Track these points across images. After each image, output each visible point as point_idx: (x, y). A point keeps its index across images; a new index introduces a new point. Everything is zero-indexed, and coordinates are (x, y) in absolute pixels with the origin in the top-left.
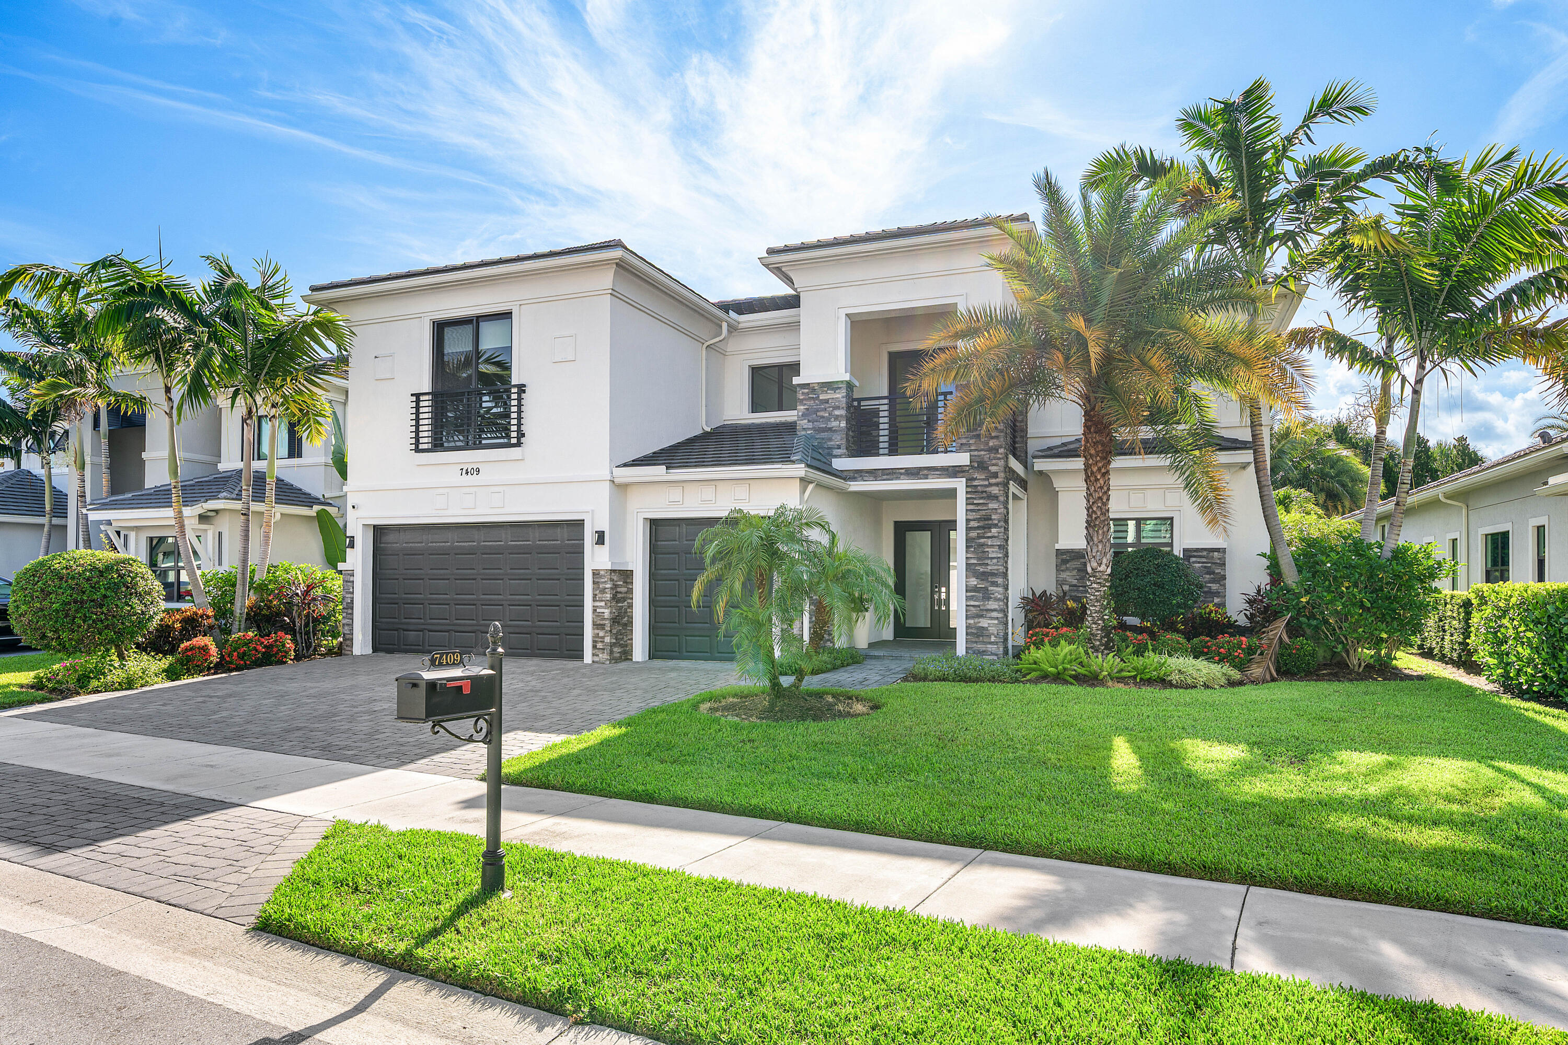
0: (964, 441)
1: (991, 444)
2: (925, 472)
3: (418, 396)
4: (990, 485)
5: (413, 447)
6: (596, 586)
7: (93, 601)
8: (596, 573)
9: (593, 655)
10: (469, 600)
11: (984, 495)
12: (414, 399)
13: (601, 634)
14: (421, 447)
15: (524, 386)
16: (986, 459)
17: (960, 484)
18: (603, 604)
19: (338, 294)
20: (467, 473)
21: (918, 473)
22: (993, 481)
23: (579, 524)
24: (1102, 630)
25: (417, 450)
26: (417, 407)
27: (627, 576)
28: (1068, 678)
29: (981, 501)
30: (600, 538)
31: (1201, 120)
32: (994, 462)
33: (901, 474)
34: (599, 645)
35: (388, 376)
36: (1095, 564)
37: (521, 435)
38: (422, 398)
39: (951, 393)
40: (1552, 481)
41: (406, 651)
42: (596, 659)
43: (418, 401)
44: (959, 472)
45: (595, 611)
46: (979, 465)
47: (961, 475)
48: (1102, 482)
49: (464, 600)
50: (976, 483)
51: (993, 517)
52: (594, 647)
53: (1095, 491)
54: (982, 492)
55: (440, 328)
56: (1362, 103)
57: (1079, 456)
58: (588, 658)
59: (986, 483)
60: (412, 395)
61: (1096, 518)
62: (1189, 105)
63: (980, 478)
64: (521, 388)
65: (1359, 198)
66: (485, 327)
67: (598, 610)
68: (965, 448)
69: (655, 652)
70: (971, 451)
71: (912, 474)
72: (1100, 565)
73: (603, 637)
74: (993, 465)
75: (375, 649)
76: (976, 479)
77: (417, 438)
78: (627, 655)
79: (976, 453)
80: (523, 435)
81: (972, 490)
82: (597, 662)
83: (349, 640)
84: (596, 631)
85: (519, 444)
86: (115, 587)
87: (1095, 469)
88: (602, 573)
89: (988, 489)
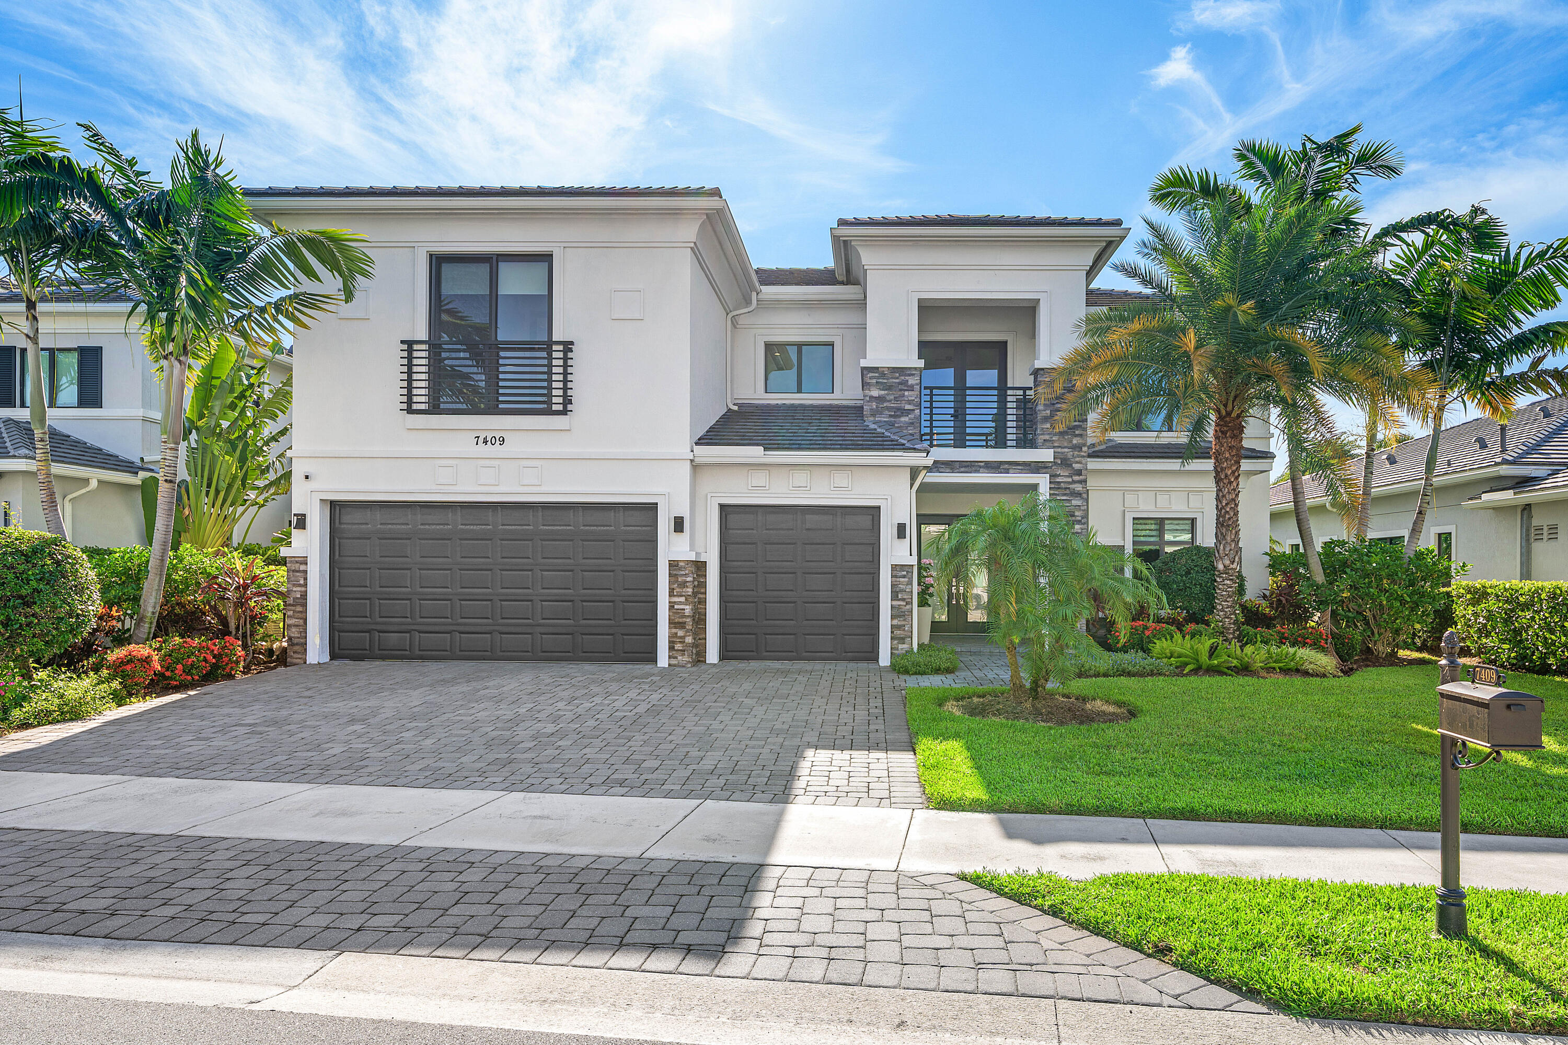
0: (1047, 437)
1: (1075, 442)
2: (1006, 466)
3: (410, 345)
4: (1074, 482)
5: (405, 406)
6: (673, 579)
7: (21, 597)
8: (673, 565)
9: (670, 657)
10: (483, 594)
11: (1068, 492)
12: (405, 347)
13: (680, 633)
14: (415, 407)
15: (572, 343)
16: (1070, 455)
17: (1043, 481)
18: (682, 599)
19: (293, 204)
20: (485, 442)
21: (999, 468)
22: (1076, 478)
23: (652, 508)
24: (1234, 624)
25: (410, 411)
26: (410, 358)
27: (700, 567)
28: (1226, 670)
29: (1064, 498)
30: (679, 525)
31: (1255, 154)
32: (1077, 459)
33: (980, 467)
34: (678, 646)
35: (362, 315)
36: (1227, 562)
37: (567, 401)
38: (415, 347)
39: (1030, 389)
40: (1485, 497)
41: (383, 658)
42: (674, 662)
43: (410, 351)
44: (1042, 468)
45: (671, 607)
46: (1064, 462)
47: (1044, 470)
48: (1235, 484)
49: (473, 594)
50: (1058, 480)
51: (1077, 513)
52: (671, 648)
53: (1229, 493)
54: (1066, 488)
55: (438, 262)
56: (1392, 164)
57: (1210, 458)
58: (663, 660)
59: (1070, 480)
60: (402, 342)
61: (1229, 519)
62: (1247, 139)
63: (1063, 475)
64: (568, 346)
65: (1393, 245)
66: (505, 269)
67: (676, 607)
68: (1048, 444)
69: (726, 654)
70: (1054, 447)
71: (993, 468)
72: (1233, 563)
73: (683, 637)
74: (1077, 463)
75: (333, 656)
76: (1059, 475)
77: (410, 395)
78: (699, 658)
79: (1059, 450)
80: (570, 402)
81: (1055, 485)
82: (675, 665)
83: (300, 644)
84: (674, 631)
85: (564, 412)
86: (48, 578)
87: (1229, 472)
88: (681, 564)
89: (1070, 486)
